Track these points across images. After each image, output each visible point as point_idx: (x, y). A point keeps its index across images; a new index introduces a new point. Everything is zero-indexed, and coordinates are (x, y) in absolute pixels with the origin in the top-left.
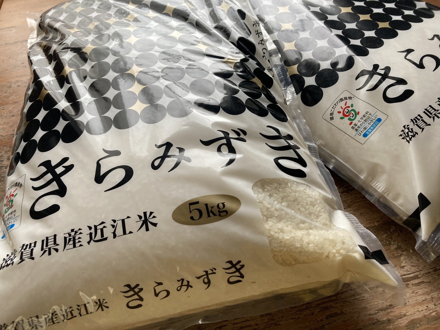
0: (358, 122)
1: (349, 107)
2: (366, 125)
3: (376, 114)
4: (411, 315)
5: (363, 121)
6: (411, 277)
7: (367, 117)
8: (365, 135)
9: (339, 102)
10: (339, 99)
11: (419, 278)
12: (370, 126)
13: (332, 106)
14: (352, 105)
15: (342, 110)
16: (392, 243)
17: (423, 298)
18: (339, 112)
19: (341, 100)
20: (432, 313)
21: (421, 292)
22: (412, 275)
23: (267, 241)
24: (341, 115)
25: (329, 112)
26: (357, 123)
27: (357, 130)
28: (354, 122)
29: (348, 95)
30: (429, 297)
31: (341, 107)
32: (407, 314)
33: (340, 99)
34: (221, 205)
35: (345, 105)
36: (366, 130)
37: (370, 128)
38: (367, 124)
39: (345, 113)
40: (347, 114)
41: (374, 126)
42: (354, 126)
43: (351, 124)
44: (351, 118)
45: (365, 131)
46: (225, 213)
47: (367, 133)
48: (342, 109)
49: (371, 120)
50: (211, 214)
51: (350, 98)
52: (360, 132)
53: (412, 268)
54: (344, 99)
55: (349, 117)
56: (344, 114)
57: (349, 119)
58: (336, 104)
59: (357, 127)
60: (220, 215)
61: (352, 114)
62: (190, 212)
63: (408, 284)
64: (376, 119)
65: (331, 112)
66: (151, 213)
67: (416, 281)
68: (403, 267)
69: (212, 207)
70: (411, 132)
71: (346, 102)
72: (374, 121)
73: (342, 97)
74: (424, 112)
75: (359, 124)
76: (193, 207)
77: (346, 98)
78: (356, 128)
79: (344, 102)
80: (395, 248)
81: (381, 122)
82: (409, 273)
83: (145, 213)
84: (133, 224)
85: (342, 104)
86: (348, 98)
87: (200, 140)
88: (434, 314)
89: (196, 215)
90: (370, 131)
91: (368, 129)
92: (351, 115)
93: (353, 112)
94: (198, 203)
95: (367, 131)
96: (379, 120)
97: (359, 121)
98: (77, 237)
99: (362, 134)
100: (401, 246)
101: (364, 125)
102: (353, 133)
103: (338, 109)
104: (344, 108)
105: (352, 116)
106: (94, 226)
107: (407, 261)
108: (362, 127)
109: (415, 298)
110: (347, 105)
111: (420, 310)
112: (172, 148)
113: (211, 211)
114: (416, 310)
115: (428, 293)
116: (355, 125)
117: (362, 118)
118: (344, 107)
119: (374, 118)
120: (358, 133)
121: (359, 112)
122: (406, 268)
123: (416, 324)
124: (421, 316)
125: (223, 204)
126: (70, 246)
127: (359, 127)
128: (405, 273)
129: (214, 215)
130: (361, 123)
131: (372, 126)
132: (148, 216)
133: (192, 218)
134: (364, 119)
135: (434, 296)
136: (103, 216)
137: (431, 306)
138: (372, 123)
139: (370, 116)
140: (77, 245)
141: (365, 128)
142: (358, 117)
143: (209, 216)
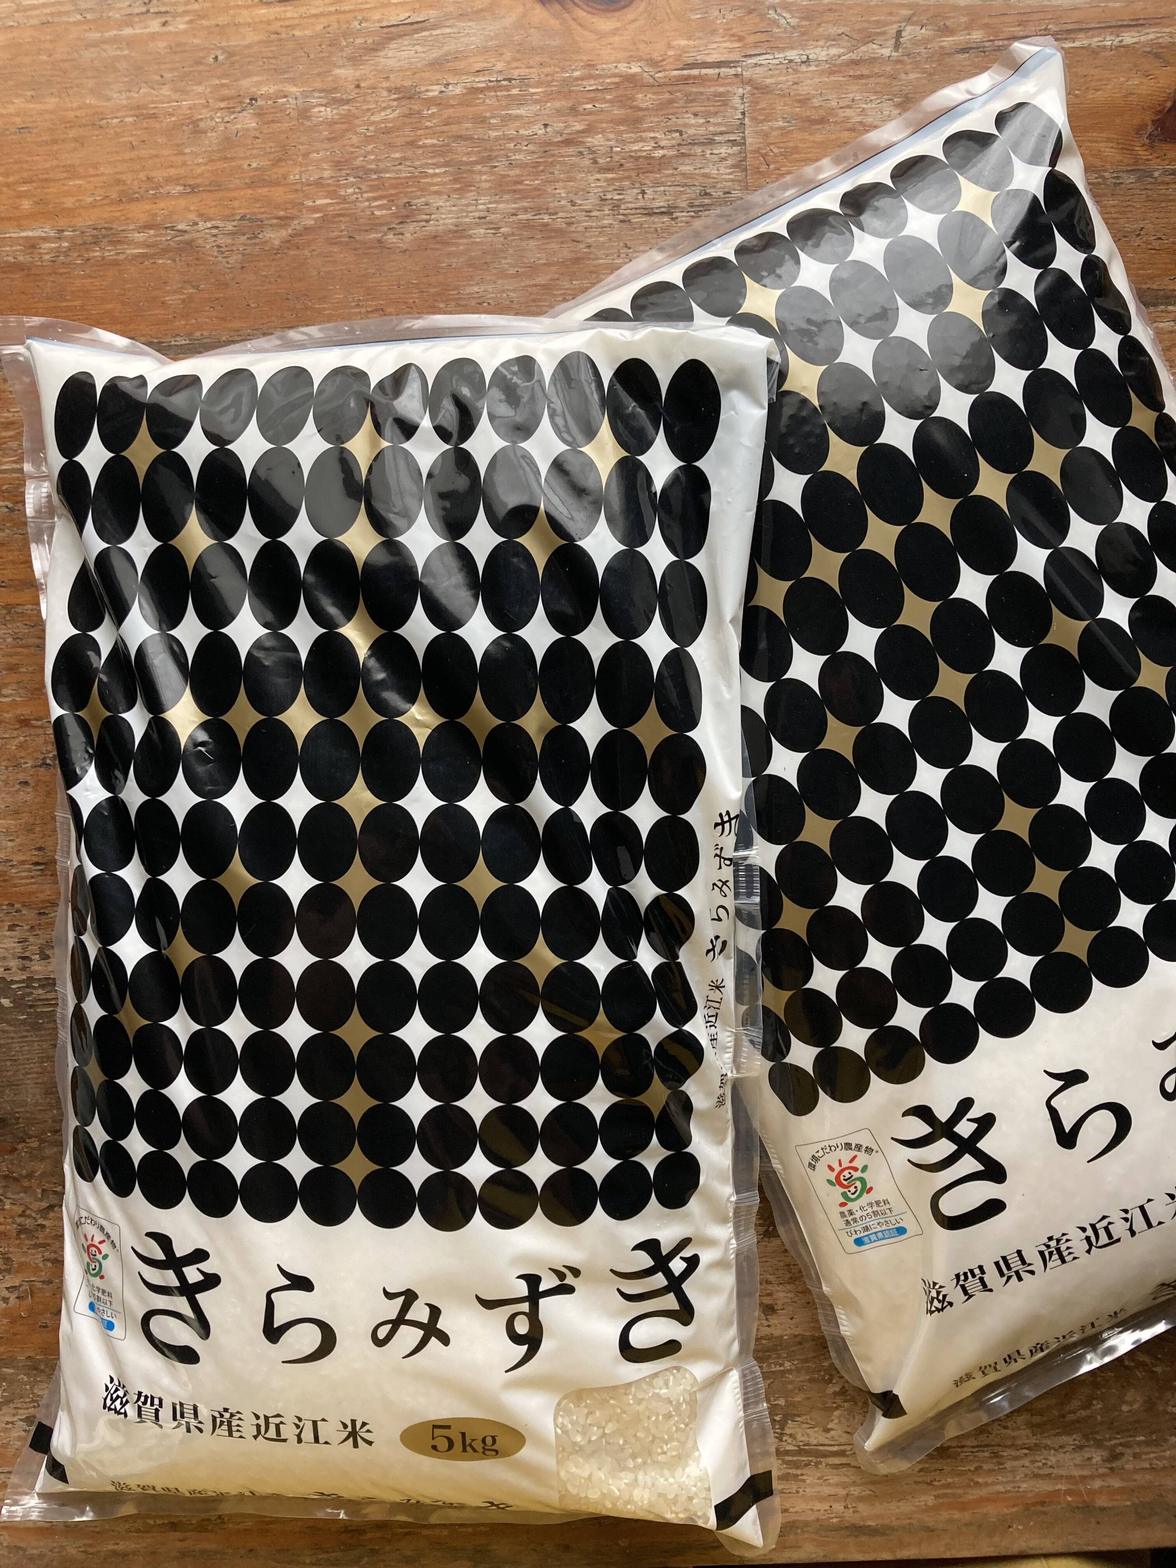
0: (858, 1209)
1: (856, 1169)
2: (872, 1222)
3: (901, 1216)
4: (796, 1512)
5: (870, 1210)
6: (831, 1452)
7: (880, 1207)
8: (859, 1242)
9: (840, 1147)
10: (844, 1141)
11: (847, 1456)
12: (879, 1229)
13: (823, 1145)
14: (865, 1169)
15: (838, 1169)
16: (834, 1381)
17: (832, 1490)
18: (831, 1168)
19: (848, 1146)
20: (832, 1518)
21: (833, 1480)
22: (835, 1449)
23: (557, 1497)
24: (832, 1176)
25: (812, 1150)
26: (854, 1211)
27: (848, 1222)
28: (850, 1205)
29: (865, 1140)
30: (842, 1492)
31: (840, 1161)
32: (791, 1510)
33: (846, 1144)
34: (489, 1441)
35: (851, 1161)
36: (866, 1233)
37: (875, 1233)
38: (875, 1222)
39: (842, 1178)
40: (845, 1183)
41: (887, 1234)
42: (847, 1213)
43: (843, 1205)
44: (849, 1194)
45: (862, 1234)
46: (494, 1453)
47: (866, 1240)
48: (840, 1165)
49: (887, 1219)
50: (468, 1448)
51: (869, 1150)
52: (853, 1230)
53: (845, 1435)
54: (853, 1147)
55: (846, 1190)
56: (838, 1177)
57: (844, 1195)
58: (833, 1148)
59: (852, 1217)
60: (484, 1453)
61: (856, 1187)
62: (433, 1439)
63: (820, 1463)
64: (897, 1225)
65: (816, 1155)
66: (364, 1424)
67: (837, 1461)
68: (827, 1430)
69: (473, 1440)
70: (939, 1301)
71: (855, 1157)
72: (892, 1227)
73: (853, 1140)
74: (997, 1264)
75: (858, 1215)
76: (438, 1432)
77: (859, 1147)
78: (850, 1219)
79: (853, 1153)
80: (835, 1392)
81: (904, 1237)
82: (832, 1443)
83: (353, 1422)
84: (331, 1431)
85: (845, 1156)
86: (864, 1148)
87: (477, 1296)
88: (835, 1520)
89: (443, 1444)
90: (873, 1237)
91: (871, 1232)
92: (852, 1189)
93: (858, 1184)
94: (449, 1427)
95: (868, 1235)
96: (901, 1231)
97: (862, 1208)
98: (234, 1423)
99: (855, 1237)
100: (847, 1391)
101: (868, 1220)
102: (840, 1223)
103: (832, 1159)
104: (844, 1166)
105: (853, 1191)
106: (265, 1416)
107: (843, 1420)
108: (860, 1222)
109: (818, 1489)
110: (853, 1164)
111: (815, 1508)
112: (416, 1303)
113: (470, 1445)
114: (809, 1507)
115: (844, 1486)
116: (851, 1213)
117: (871, 1205)
118: (845, 1164)
119: (894, 1222)
120: (848, 1230)
121: (871, 1189)
122: (832, 1433)
123: (797, 1528)
124: (812, 1518)
125: (493, 1438)
126: (223, 1431)
127: (855, 1220)
128: (827, 1442)
129: (475, 1450)
130: (865, 1213)
131: (882, 1231)
132: (358, 1427)
133: (434, 1447)
134: (875, 1208)
135: (853, 1492)
136: (280, 1405)
137: (838, 1507)
138: (884, 1227)
139: (888, 1211)
140: (235, 1434)
141: (866, 1229)
142: (866, 1199)
143: (464, 1450)
